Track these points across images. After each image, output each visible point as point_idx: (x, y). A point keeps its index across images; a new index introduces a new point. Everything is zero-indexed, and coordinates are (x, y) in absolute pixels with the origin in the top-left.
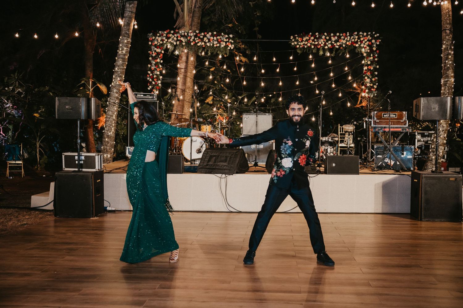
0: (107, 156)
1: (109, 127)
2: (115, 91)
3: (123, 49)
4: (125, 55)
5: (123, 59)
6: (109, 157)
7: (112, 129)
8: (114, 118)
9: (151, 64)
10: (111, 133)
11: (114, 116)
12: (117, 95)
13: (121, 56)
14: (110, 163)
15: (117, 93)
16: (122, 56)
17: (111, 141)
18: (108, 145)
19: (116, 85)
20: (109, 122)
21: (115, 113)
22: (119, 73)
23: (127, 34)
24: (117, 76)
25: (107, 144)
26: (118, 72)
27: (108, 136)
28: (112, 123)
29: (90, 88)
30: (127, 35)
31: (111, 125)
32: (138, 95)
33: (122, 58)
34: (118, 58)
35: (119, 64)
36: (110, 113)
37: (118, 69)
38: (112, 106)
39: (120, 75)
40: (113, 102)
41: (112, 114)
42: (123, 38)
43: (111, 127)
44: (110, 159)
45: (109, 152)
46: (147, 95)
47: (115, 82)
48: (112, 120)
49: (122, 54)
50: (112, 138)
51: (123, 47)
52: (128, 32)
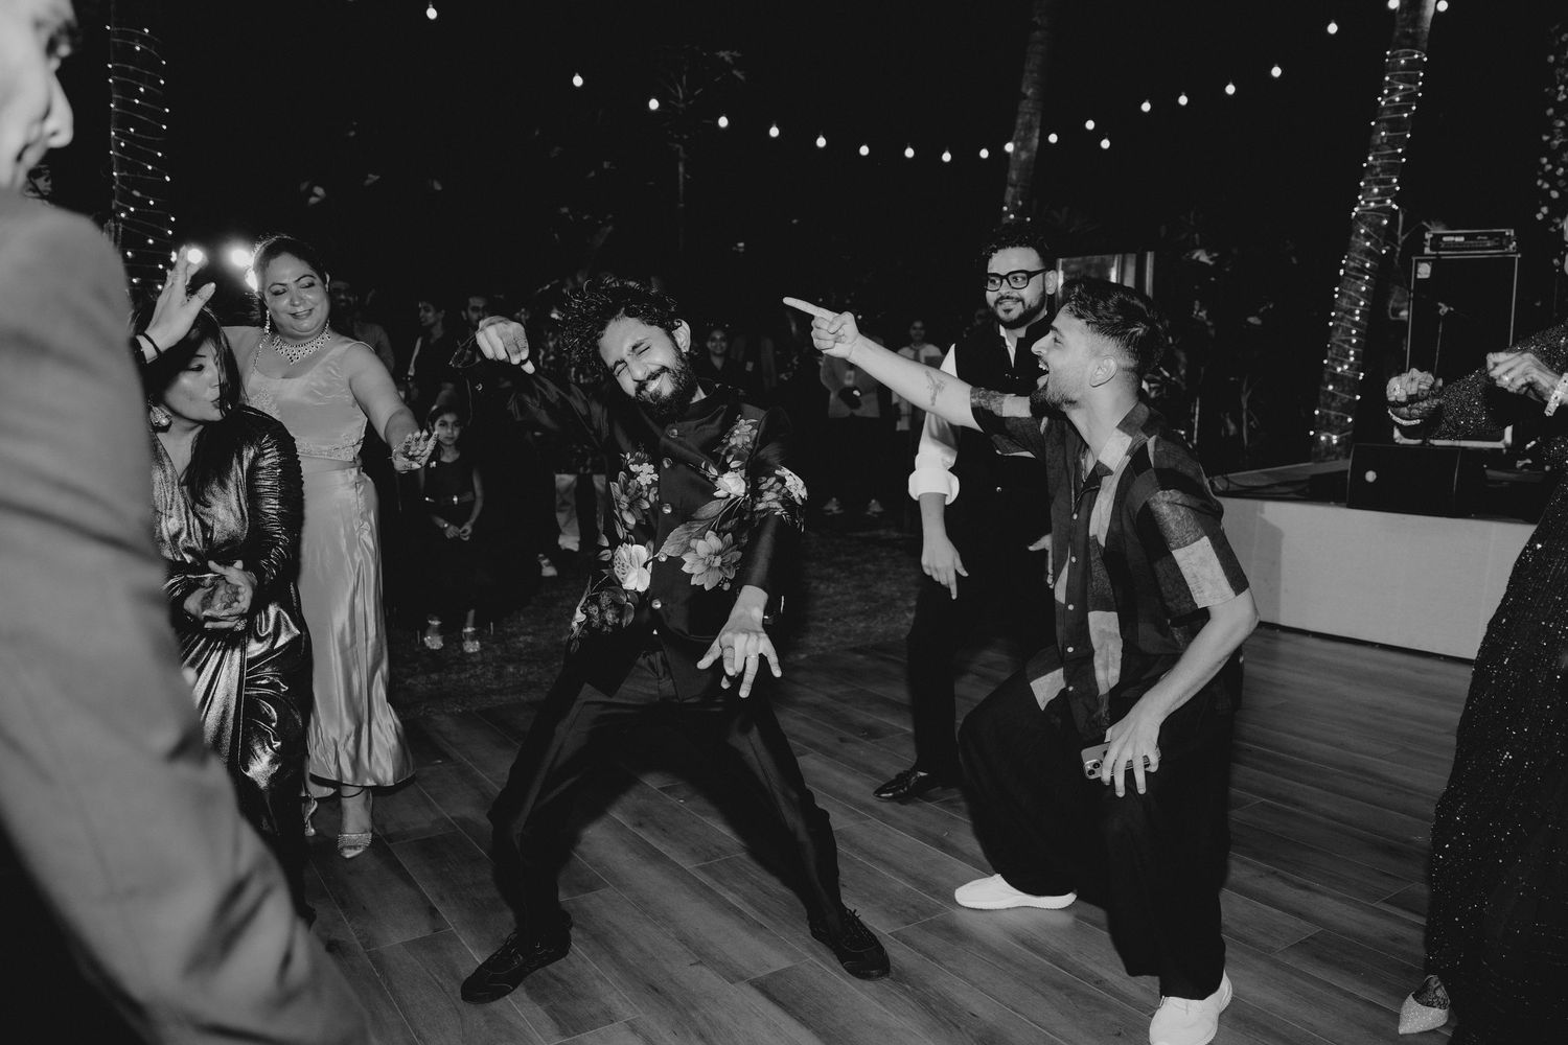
0: (1329, 440)
1: (1339, 346)
2: (1362, 231)
3: (1393, 91)
4: (1399, 109)
5: (1395, 125)
6: (1335, 442)
7: (1348, 356)
8: (1357, 318)
10: (1346, 367)
11: (1357, 312)
12: (1368, 244)
13: (1388, 115)
14: (1337, 459)
15: (1367, 237)
16: (1388, 113)
17: (1342, 391)
18: (1334, 404)
19: (1368, 211)
20: (1340, 331)
21: (1362, 303)
22: (1378, 170)
23: (1407, 36)
24: (1370, 181)
25: (1329, 400)
26: (1375, 167)
27: (1336, 379)
28: (1351, 335)
30: (1408, 42)
31: (1344, 341)
32: (1445, 239)
33: (1389, 121)
34: (1378, 123)
35: (1379, 141)
36: (1344, 303)
37: (1375, 159)
38: (1352, 280)
39: (1381, 176)
40: (1354, 268)
41: (1349, 306)
42: (1395, 53)
43: (1347, 346)
44: (1338, 449)
45: (1336, 426)
46: (1479, 238)
47: (1363, 203)
48: (1349, 325)
49: (1390, 108)
50: (1346, 382)
51: (1394, 84)
52: (1411, 31)
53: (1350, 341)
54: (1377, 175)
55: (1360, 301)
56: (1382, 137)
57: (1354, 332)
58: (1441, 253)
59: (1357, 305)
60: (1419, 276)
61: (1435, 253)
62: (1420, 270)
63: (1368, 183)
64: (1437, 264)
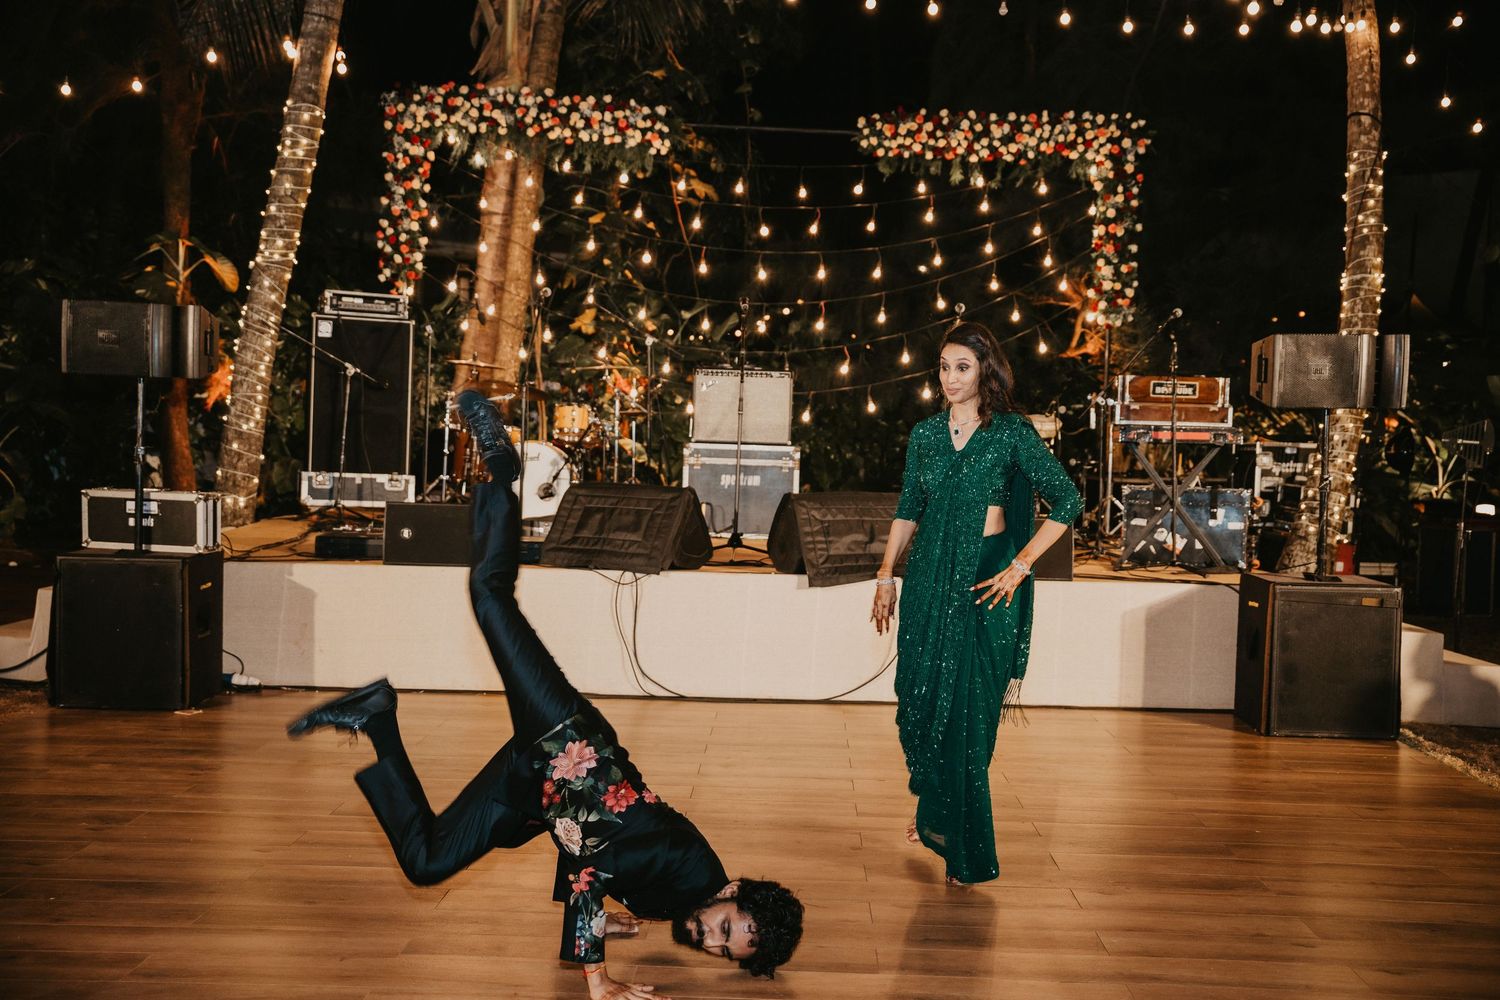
0: (236, 502)
1: (245, 403)
2: (266, 283)
3: (295, 144)
4: (302, 163)
5: (298, 178)
6: (242, 504)
7: (252, 414)
8: (263, 374)
9: (390, 195)
10: (252, 425)
11: (262, 367)
12: (273, 297)
13: (291, 167)
14: (244, 524)
15: (273, 289)
16: (292, 164)
17: (248, 451)
18: (240, 464)
19: (272, 263)
20: (245, 386)
21: (267, 358)
22: (283, 222)
23: (310, 90)
24: (273, 232)
25: (235, 460)
26: (280, 219)
27: (240, 435)
28: (256, 391)
29: (180, 268)
30: (311, 97)
31: (250, 398)
32: (344, 299)
33: (293, 173)
34: (281, 173)
35: (282, 193)
36: (249, 357)
37: (279, 210)
38: (257, 333)
39: (285, 229)
40: (259, 321)
41: (254, 361)
42: (297, 105)
43: (252, 403)
44: (246, 512)
45: (243, 488)
46: (376, 301)
47: (267, 254)
48: (255, 381)
49: (293, 160)
50: (253, 441)
51: (296, 137)
52: (313, 87)
53: (254, 398)
54: (281, 227)
55: (264, 355)
56: (286, 189)
57: (259, 388)
58: (341, 313)
59: (262, 360)
60: (320, 335)
61: (335, 312)
62: (320, 328)
63: (271, 233)
64: (337, 325)
